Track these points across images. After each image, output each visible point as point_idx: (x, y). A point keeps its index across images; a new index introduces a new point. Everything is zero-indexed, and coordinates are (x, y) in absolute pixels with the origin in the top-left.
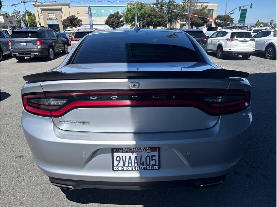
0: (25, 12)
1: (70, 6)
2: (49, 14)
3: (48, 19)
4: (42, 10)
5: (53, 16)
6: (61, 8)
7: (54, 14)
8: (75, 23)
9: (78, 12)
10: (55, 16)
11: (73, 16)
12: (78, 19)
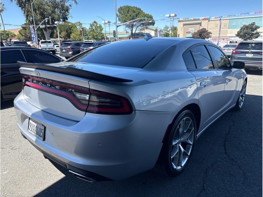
0: (172, 27)
1: (210, 20)
2: (189, 28)
3: (187, 33)
4: (184, 25)
5: (192, 30)
6: (201, 22)
7: (194, 28)
8: (204, 35)
9: (217, 25)
10: (194, 30)
11: (203, 29)
12: (208, 32)
